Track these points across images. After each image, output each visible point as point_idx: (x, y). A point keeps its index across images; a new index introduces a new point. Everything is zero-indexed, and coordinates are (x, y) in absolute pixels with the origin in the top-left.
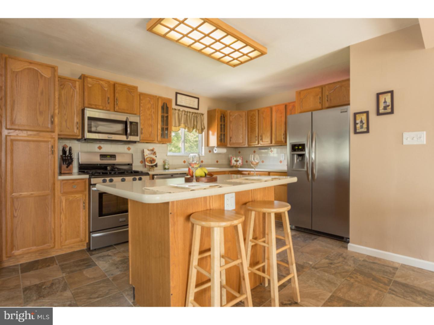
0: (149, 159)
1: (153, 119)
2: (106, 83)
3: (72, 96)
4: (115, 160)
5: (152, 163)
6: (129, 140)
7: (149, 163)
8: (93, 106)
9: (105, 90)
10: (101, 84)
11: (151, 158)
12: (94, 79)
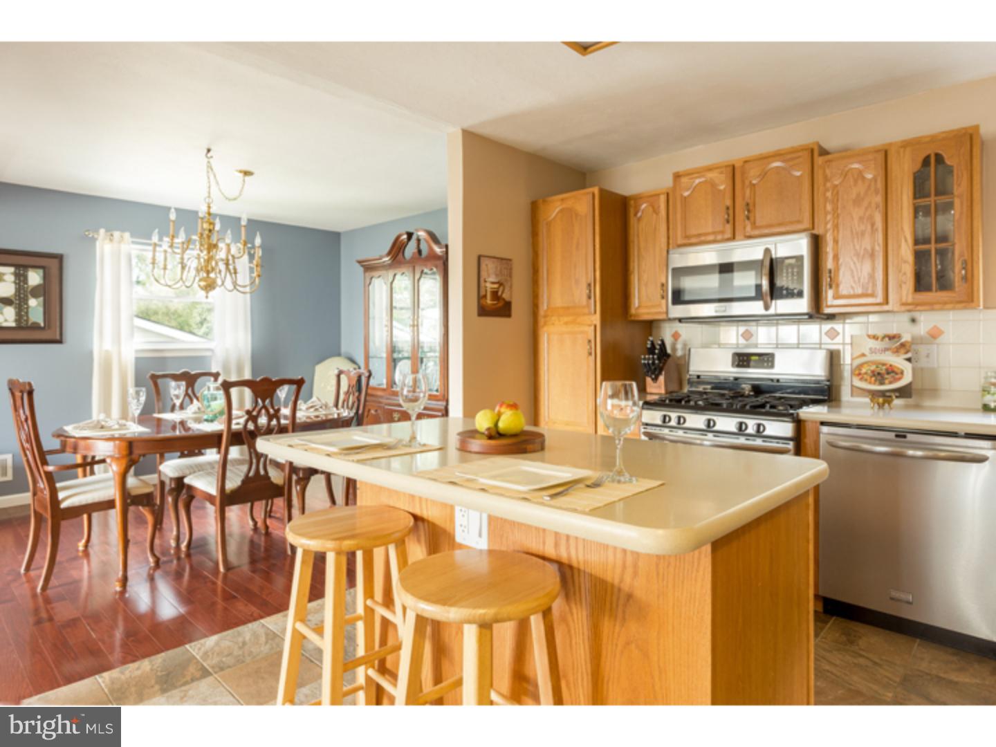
0: (873, 367)
1: (877, 230)
2: (721, 173)
3: (655, 228)
4: (772, 366)
5: (882, 383)
6: (772, 311)
7: (870, 383)
8: (693, 240)
9: (720, 191)
10: (711, 179)
11: (878, 364)
12: (692, 174)
